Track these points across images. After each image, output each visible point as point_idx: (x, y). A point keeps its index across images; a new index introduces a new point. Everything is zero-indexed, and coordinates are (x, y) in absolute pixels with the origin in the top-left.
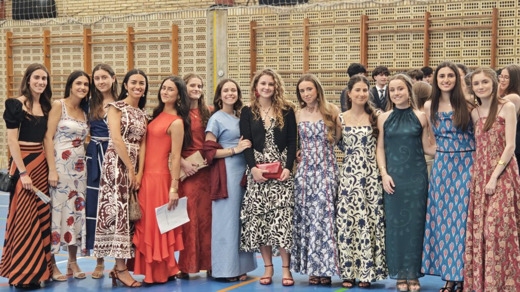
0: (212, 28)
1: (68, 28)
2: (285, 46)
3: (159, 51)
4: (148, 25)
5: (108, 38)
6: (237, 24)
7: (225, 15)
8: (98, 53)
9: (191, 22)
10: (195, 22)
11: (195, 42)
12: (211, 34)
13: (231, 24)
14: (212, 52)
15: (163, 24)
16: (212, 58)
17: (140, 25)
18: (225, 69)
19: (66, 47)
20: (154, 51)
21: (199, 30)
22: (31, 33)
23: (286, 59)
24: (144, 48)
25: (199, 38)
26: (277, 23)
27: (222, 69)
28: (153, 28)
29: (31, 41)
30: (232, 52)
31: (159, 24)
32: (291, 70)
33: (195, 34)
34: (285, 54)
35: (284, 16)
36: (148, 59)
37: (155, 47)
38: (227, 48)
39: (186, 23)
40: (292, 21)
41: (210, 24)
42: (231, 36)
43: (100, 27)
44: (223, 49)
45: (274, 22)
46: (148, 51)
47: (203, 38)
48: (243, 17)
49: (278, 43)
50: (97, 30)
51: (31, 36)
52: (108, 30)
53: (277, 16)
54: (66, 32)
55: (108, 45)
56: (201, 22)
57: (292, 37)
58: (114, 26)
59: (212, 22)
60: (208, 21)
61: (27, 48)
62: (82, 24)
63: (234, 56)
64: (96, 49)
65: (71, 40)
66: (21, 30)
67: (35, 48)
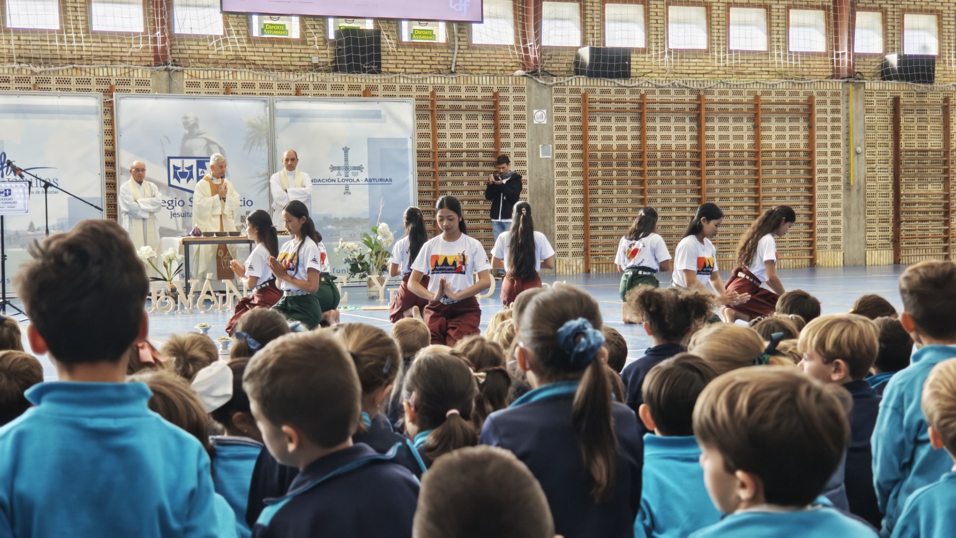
0: (847, 102)
1: (668, 92)
2: (923, 124)
3: (787, 124)
4: (773, 94)
5: (723, 106)
6: (875, 99)
7: (863, 88)
8: (709, 124)
9: (824, 94)
10: (829, 94)
11: (829, 116)
12: (847, 108)
13: (869, 98)
14: (848, 127)
15: (791, 94)
16: (848, 133)
17: (764, 93)
18: (863, 145)
19: (664, 115)
20: (781, 124)
21: (833, 102)
22: (613, 96)
23: (924, 137)
24: (769, 120)
25: (833, 111)
26: (915, 100)
27: (859, 145)
28: (781, 98)
29: (613, 106)
30: (871, 128)
31: (787, 94)
32: (929, 147)
33: (829, 107)
34: (923, 132)
35: (922, 94)
36: (773, 133)
37: (783, 120)
38: (865, 124)
39: (819, 94)
40: (929, 98)
41: (845, 97)
42: (868, 111)
43: (712, 93)
44: (861, 124)
45: (912, 99)
46: (773, 124)
47: (838, 111)
48: (881, 92)
49: (916, 120)
50: (708, 97)
51: (613, 99)
52: (723, 97)
53: (915, 93)
54: (665, 97)
55: (724, 115)
56: (836, 94)
57: (930, 114)
58: (730, 93)
59: (848, 95)
60: (843, 94)
61: (607, 115)
62: (687, 88)
63: (871, 133)
64: (707, 120)
65: (672, 107)
66: (598, 92)
67: (619, 115)
